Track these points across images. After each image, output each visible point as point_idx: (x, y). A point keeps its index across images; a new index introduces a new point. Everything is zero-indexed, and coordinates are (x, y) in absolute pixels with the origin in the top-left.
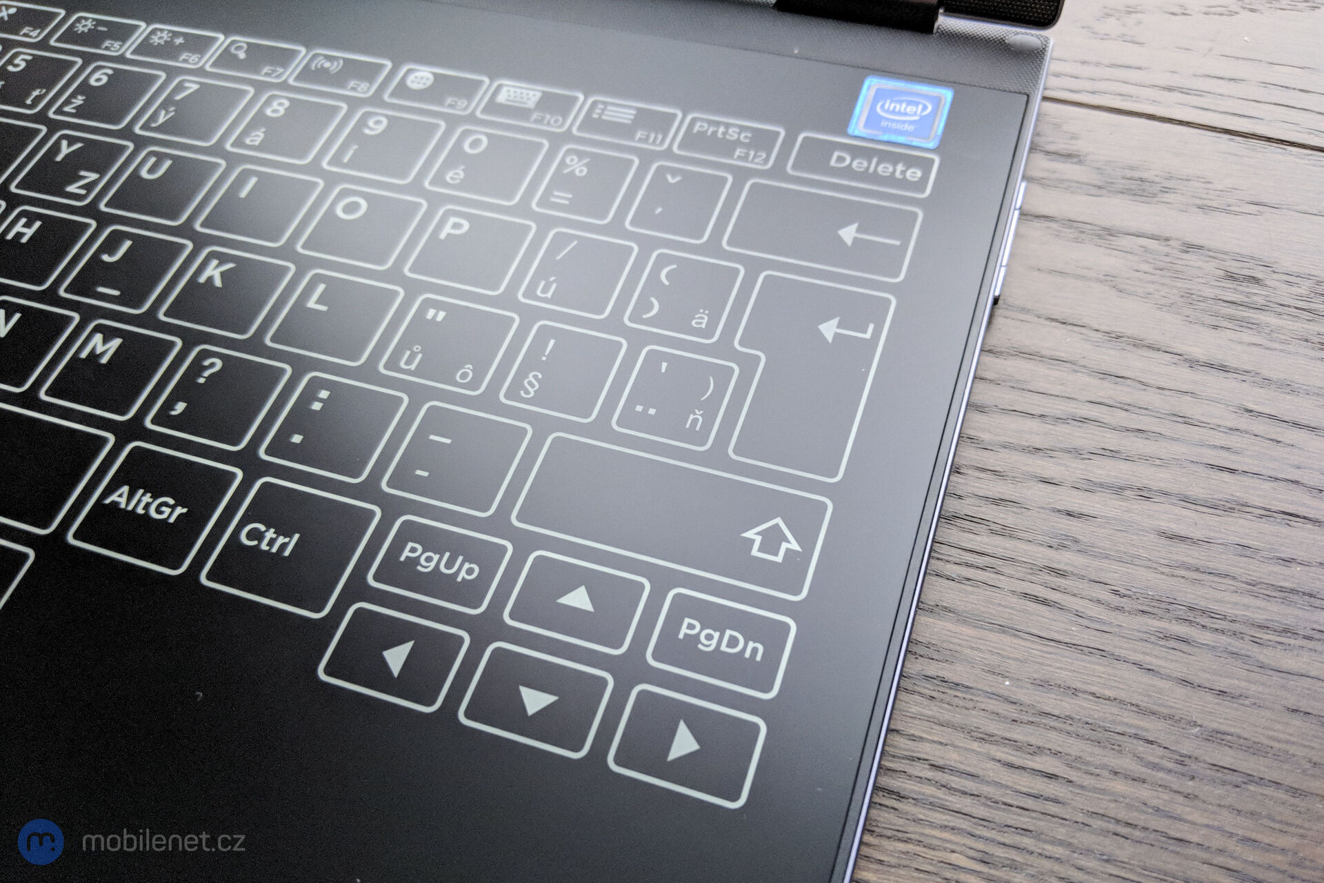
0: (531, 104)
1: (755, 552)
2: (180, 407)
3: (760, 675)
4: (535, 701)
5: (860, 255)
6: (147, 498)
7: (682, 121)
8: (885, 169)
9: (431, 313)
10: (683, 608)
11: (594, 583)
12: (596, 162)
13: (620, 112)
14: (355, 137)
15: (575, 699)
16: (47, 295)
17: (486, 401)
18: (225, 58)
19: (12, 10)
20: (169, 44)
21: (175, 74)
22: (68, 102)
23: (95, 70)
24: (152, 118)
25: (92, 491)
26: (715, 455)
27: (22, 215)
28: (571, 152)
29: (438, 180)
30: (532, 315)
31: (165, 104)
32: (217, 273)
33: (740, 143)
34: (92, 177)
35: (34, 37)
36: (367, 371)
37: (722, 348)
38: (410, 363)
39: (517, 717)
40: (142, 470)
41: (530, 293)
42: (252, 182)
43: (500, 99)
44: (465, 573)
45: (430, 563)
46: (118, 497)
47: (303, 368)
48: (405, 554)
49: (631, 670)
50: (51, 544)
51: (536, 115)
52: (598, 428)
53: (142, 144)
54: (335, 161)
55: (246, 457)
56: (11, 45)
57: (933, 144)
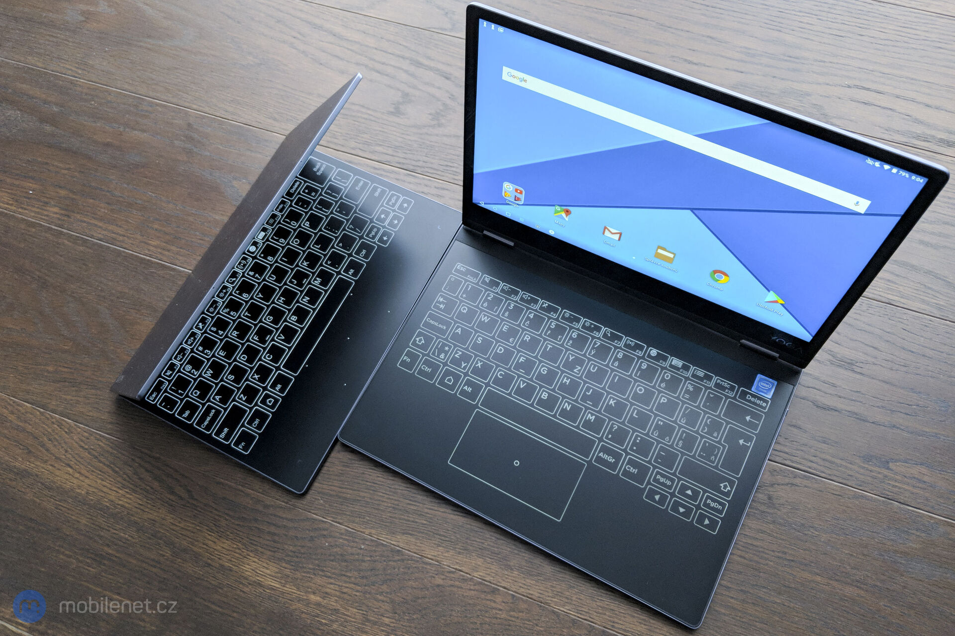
0: (680, 367)
1: (722, 489)
2: (610, 436)
3: (721, 512)
4: (682, 510)
5: (750, 425)
6: (607, 456)
7: (715, 379)
8: (758, 402)
9: (660, 422)
10: (708, 497)
11: (693, 490)
12: (695, 387)
13: (701, 373)
14: (639, 368)
15: (688, 511)
16: (576, 401)
17: (671, 446)
18: (605, 335)
19: (547, 305)
20: (590, 327)
21: (593, 337)
22: (568, 342)
23: (573, 332)
24: (590, 352)
25: (595, 452)
26: (716, 467)
27: (565, 376)
28: (689, 383)
29: (659, 386)
30: (680, 427)
31: (593, 348)
32: (613, 402)
33: (728, 389)
34: (580, 368)
35: (555, 316)
36: (647, 435)
37: (719, 442)
38: (656, 434)
39: (678, 512)
40: (604, 450)
41: (680, 421)
42: (617, 377)
43: (673, 363)
44: (669, 483)
45: (662, 480)
46: (601, 454)
47: (634, 431)
48: (657, 477)
49: (698, 507)
50: (589, 463)
51: (681, 370)
52: (693, 457)
53: (590, 360)
54: (636, 375)
55: (625, 451)
56: (549, 318)
57: (770, 397)
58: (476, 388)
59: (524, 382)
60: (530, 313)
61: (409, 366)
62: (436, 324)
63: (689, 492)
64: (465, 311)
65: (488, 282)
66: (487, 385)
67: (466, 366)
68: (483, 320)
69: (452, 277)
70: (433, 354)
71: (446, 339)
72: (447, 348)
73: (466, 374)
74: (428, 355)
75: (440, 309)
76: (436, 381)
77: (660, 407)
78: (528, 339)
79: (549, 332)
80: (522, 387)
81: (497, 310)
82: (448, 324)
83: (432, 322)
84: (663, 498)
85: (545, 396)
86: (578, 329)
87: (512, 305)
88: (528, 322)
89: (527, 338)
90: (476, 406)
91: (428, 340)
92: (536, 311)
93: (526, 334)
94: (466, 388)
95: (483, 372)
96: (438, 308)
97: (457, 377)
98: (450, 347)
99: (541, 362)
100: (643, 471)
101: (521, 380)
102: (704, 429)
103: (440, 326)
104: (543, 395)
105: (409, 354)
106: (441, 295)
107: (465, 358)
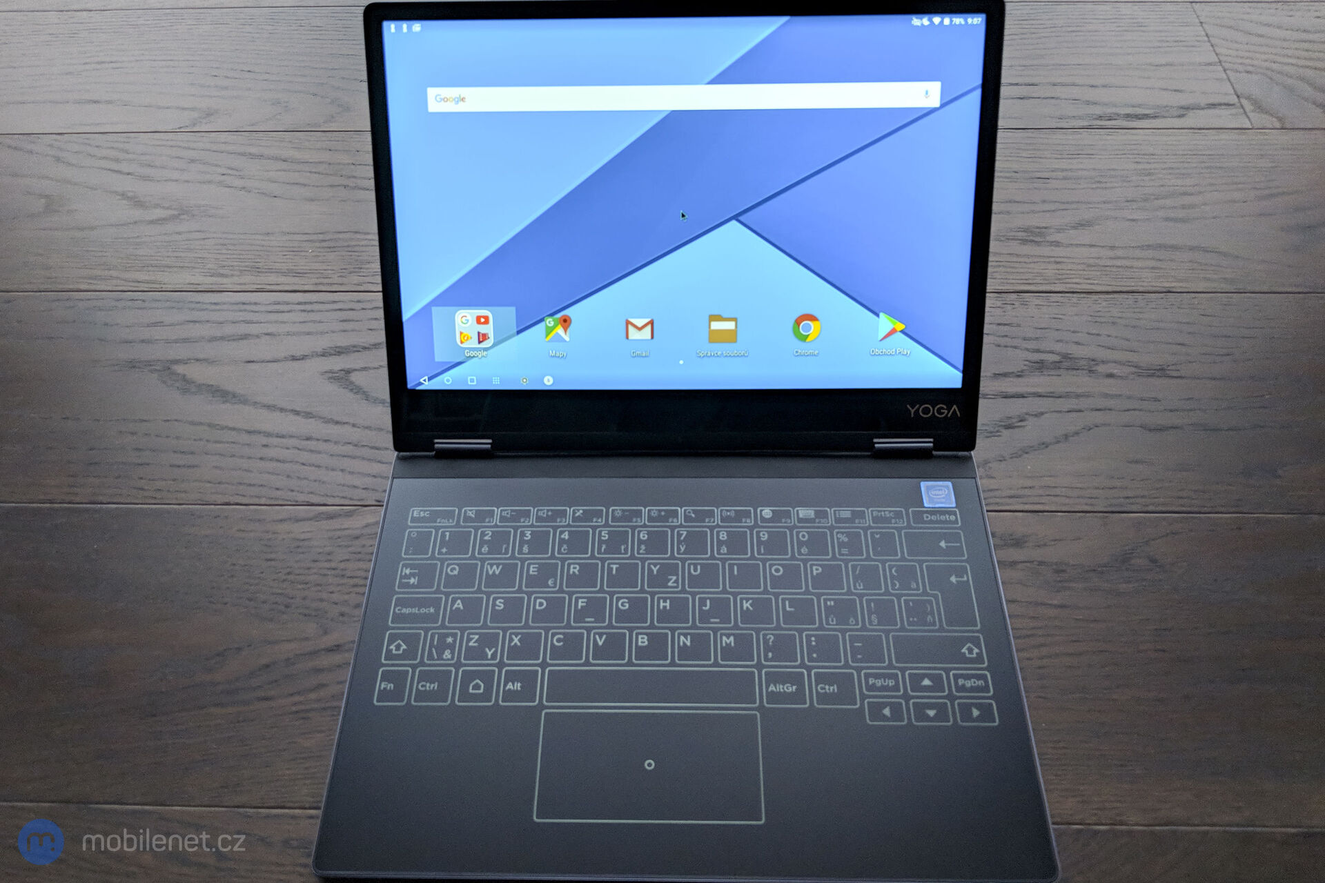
0: (813, 515)
1: (967, 655)
2: (770, 655)
3: (986, 689)
4: (931, 713)
5: (947, 552)
6: (781, 686)
7: (869, 513)
8: (943, 518)
9: (829, 603)
10: (956, 677)
11: (930, 677)
12: (848, 534)
13: (846, 513)
14: (760, 542)
15: (941, 709)
16: (694, 627)
17: (864, 628)
18: (687, 518)
19: (581, 511)
20: (660, 515)
21: (673, 528)
22: (639, 549)
23: (639, 532)
24: (679, 549)
25: (762, 689)
26: (941, 629)
27: (659, 599)
28: (838, 533)
29: (800, 553)
30: (861, 596)
31: (679, 542)
32: (748, 605)
33: (892, 518)
34: (674, 578)
35: (601, 522)
36: (821, 628)
37: (925, 593)
38: (833, 621)
39: (928, 718)
40: (773, 678)
41: (856, 589)
42: (735, 568)
43: (801, 516)
44: (891, 683)
45: (879, 683)
46: (772, 688)
47: (800, 631)
48: (870, 683)
49: (951, 697)
50: (761, 708)
51: (817, 520)
52: (902, 629)
53: (683, 561)
54: (759, 553)
55: (802, 665)
56: (594, 528)
57: (954, 505)
58: (528, 679)
59: (601, 635)
60: (562, 532)
61: (397, 694)
62: (415, 610)
63: (926, 682)
64: (456, 572)
65: (473, 516)
66: (544, 665)
67: (496, 652)
68: (491, 573)
69: (412, 531)
70: (430, 657)
71: (443, 626)
72: (450, 640)
73: (501, 665)
74: (422, 663)
75: (413, 586)
76: (454, 697)
77: (818, 581)
78: (576, 571)
79: (604, 547)
80: (600, 643)
81: (507, 549)
82: (436, 603)
83: (406, 611)
84: (896, 709)
85: (643, 641)
86: (645, 526)
87: (528, 534)
88: (565, 546)
89: (575, 569)
90: (541, 707)
91: (412, 640)
92: (569, 526)
93: (569, 565)
94: (510, 686)
95: (529, 648)
96: (408, 585)
97: (487, 677)
98: (454, 635)
99: (612, 594)
100: (845, 682)
101: (595, 634)
102: (893, 585)
103: (423, 611)
104: (640, 640)
105: (387, 677)
106: (403, 565)
107: (488, 640)
